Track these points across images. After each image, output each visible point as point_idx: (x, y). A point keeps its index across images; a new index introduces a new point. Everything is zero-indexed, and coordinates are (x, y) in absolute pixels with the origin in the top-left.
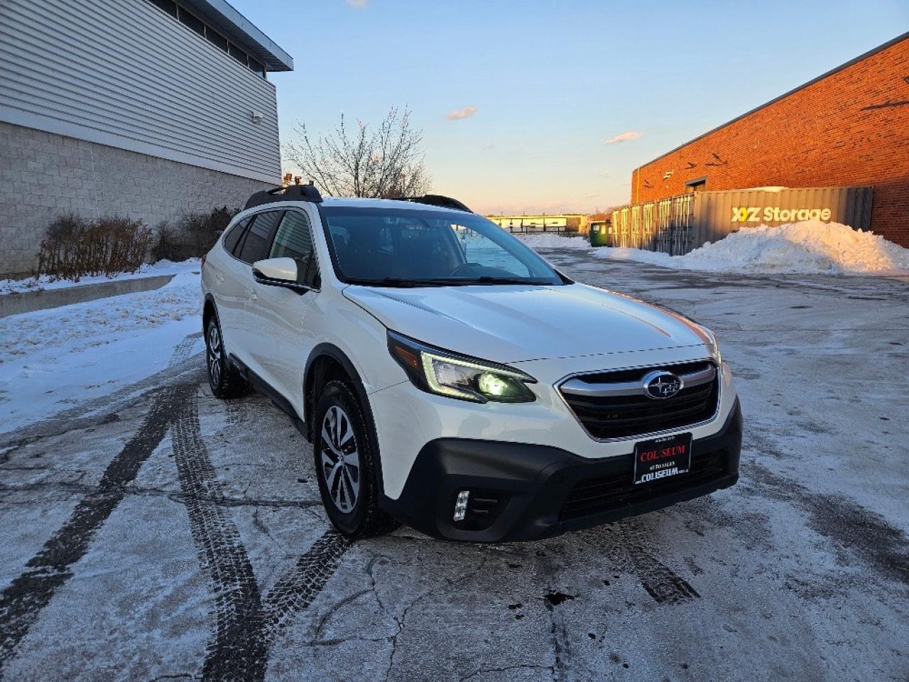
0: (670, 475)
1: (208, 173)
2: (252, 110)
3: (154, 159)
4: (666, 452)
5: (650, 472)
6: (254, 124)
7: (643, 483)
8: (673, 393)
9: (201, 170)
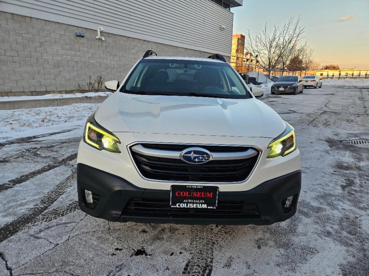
0: (200, 207)
1: (198, 52)
2: (221, 25)
3: (177, 48)
4: (197, 194)
5: (184, 203)
6: (221, 31)
7: (177, 208)
8: (203, 161)
9: (196, 51)
